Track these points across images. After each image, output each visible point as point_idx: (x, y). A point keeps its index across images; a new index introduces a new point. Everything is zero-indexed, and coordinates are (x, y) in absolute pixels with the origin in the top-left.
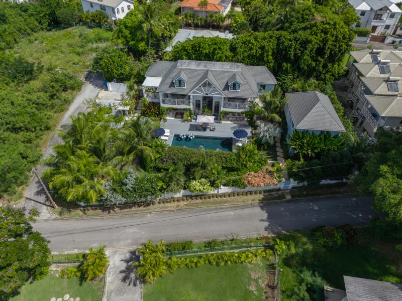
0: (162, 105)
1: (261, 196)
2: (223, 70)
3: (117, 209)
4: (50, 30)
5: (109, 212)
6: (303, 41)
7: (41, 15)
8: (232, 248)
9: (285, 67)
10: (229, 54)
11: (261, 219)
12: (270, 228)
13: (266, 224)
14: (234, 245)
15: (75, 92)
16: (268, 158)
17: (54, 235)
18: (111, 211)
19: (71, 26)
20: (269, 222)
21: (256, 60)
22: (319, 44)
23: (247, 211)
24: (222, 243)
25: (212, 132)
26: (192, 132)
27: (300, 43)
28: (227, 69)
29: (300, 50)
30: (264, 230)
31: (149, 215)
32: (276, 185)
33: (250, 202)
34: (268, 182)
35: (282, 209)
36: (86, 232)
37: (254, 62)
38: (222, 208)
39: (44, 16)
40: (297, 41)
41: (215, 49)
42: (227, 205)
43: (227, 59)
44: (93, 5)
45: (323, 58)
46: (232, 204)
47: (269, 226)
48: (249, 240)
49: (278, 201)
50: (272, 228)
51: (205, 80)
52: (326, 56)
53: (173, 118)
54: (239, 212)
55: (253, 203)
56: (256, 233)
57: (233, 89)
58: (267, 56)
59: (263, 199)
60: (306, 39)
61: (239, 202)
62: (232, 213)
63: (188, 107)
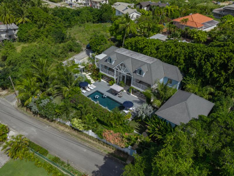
0: (100, 71)
1: (112, 151)
2: (141, 60)
3: (38, 116)
4: (98, 23)
5: (34, 116)
6: (209, 54)
7: (96, 15)
8: (64, 170)
9: (190, 71)
10: (154, 51)
11: (97, 164)
12: (97, 173)
13: (97, 169)
14: (66, 169)
15: (75, 53)
16: (136, 129)
17: (7, 113)
18: (36, 116)
19: (106, 22)
20: (99, 169)
21: (172, 60)
22: (224, 61)
23: (94, 155)
24: (63, 163)
25: (119, 98)
26: (108, 93)
27: (206, 56)
28: (144, 60)
29: (204, 60)
30: (92, 172)
31: (47, 127)
32: (123, 148)
33: (102, 151)
34: (117, 143)
35: (116, 167)
36: (18, 119)
37: (170, 61)
38: (83, 145)
39: (98, 15)
40: (203, 53)
41: (146, 46)
42: (87, 144)
43: (151, 54)
44: (120, 13)
45: (226, 72)
46: (91, 145)
47: (97, 171)
48: (77, 171)
49: (120, 161)
50: (98, 174)
51: (122, 62)
52: (230, 72)
53: (105, 82)
54: (90, 152)
55: (103, 152)
56: (86, 170)
57: (139, 74)
58: (179, 59)
59: (112, 154)
60: (212, 53)
61: (96, 147)
62: (85, 150)
63: (113, 77)
